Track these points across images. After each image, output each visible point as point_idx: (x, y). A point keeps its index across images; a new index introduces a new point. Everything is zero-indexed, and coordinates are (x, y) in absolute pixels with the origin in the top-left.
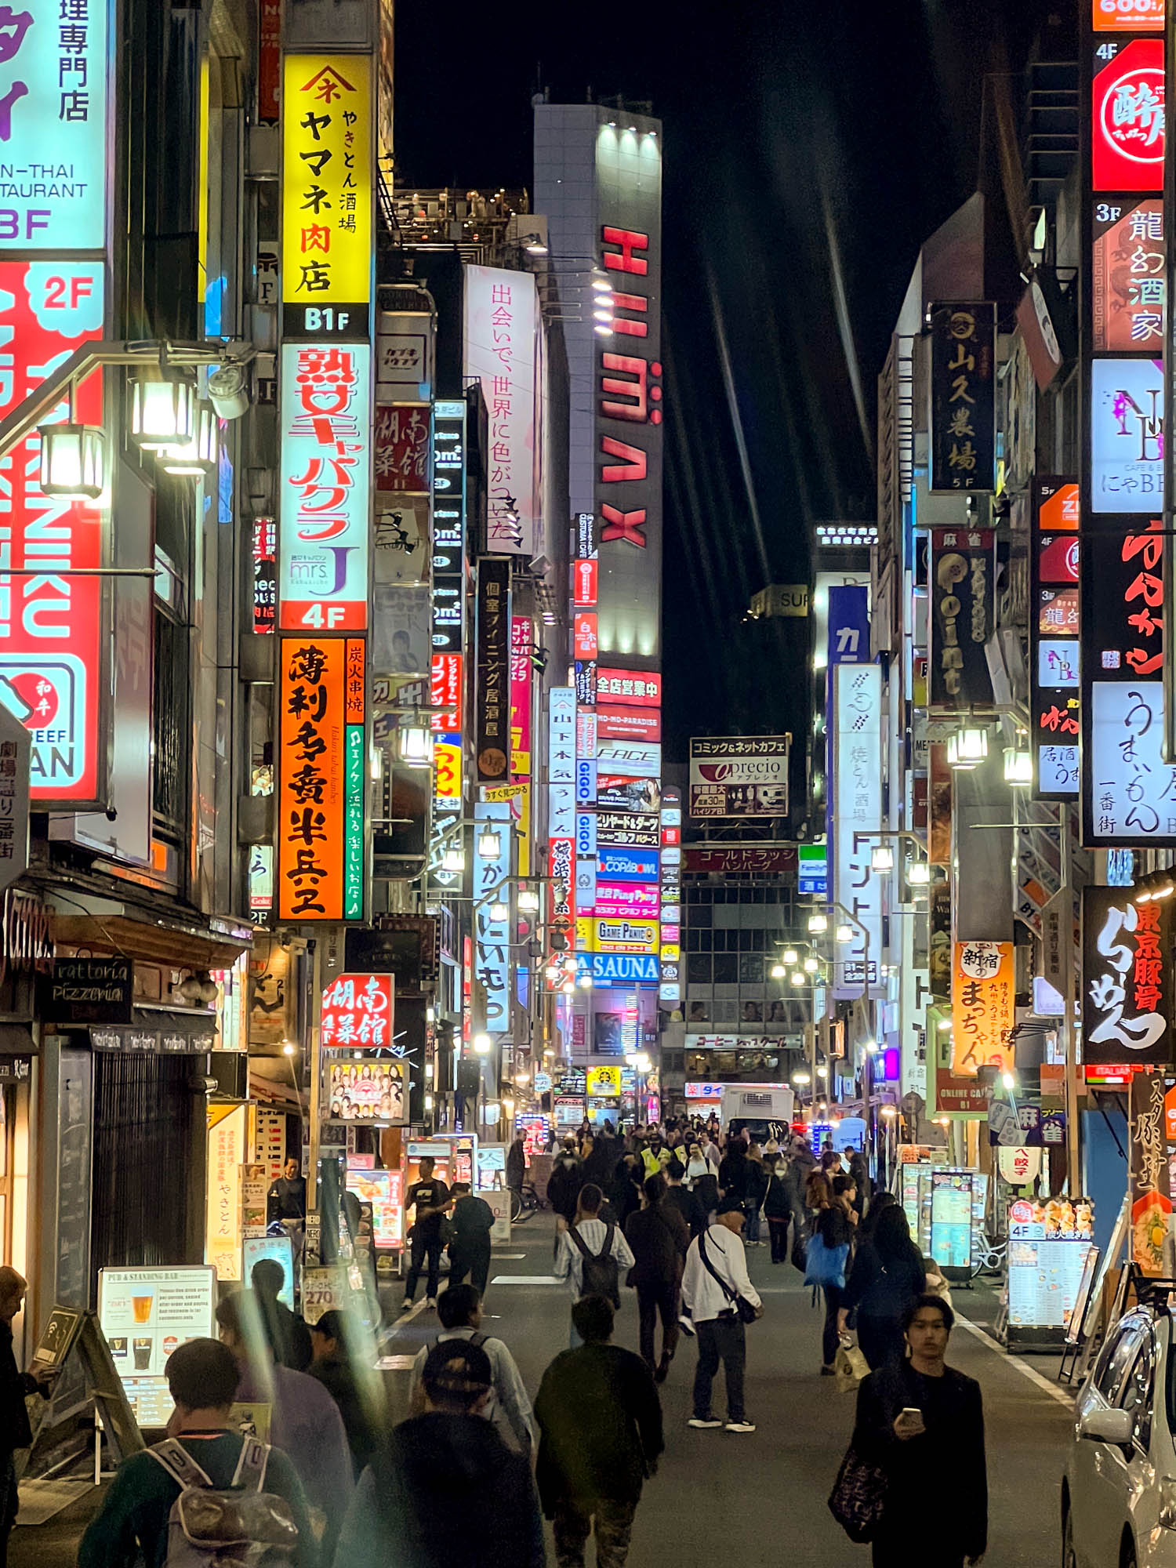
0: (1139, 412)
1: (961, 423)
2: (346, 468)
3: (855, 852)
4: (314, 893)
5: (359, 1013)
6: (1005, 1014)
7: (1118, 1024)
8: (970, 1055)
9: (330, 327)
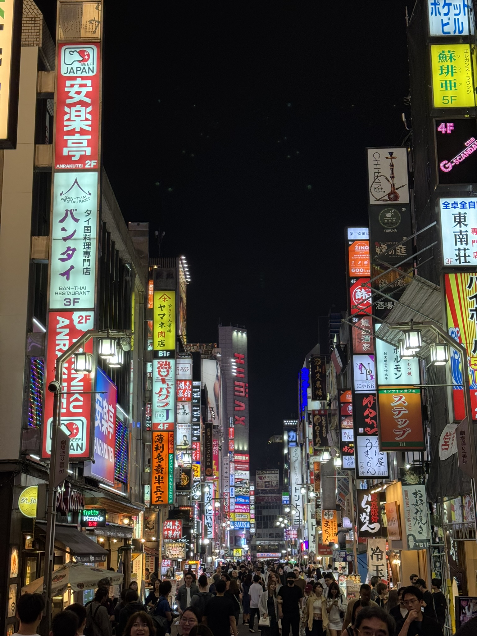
0: (365, 368)
1: (318, 385)
2: (169, 390)
3: (296, 492)
4: (161, 497)
5: (173, 530)
6: (335, 529)
7: (368, 526)
8: (327, 539)
9: (165, 355)
